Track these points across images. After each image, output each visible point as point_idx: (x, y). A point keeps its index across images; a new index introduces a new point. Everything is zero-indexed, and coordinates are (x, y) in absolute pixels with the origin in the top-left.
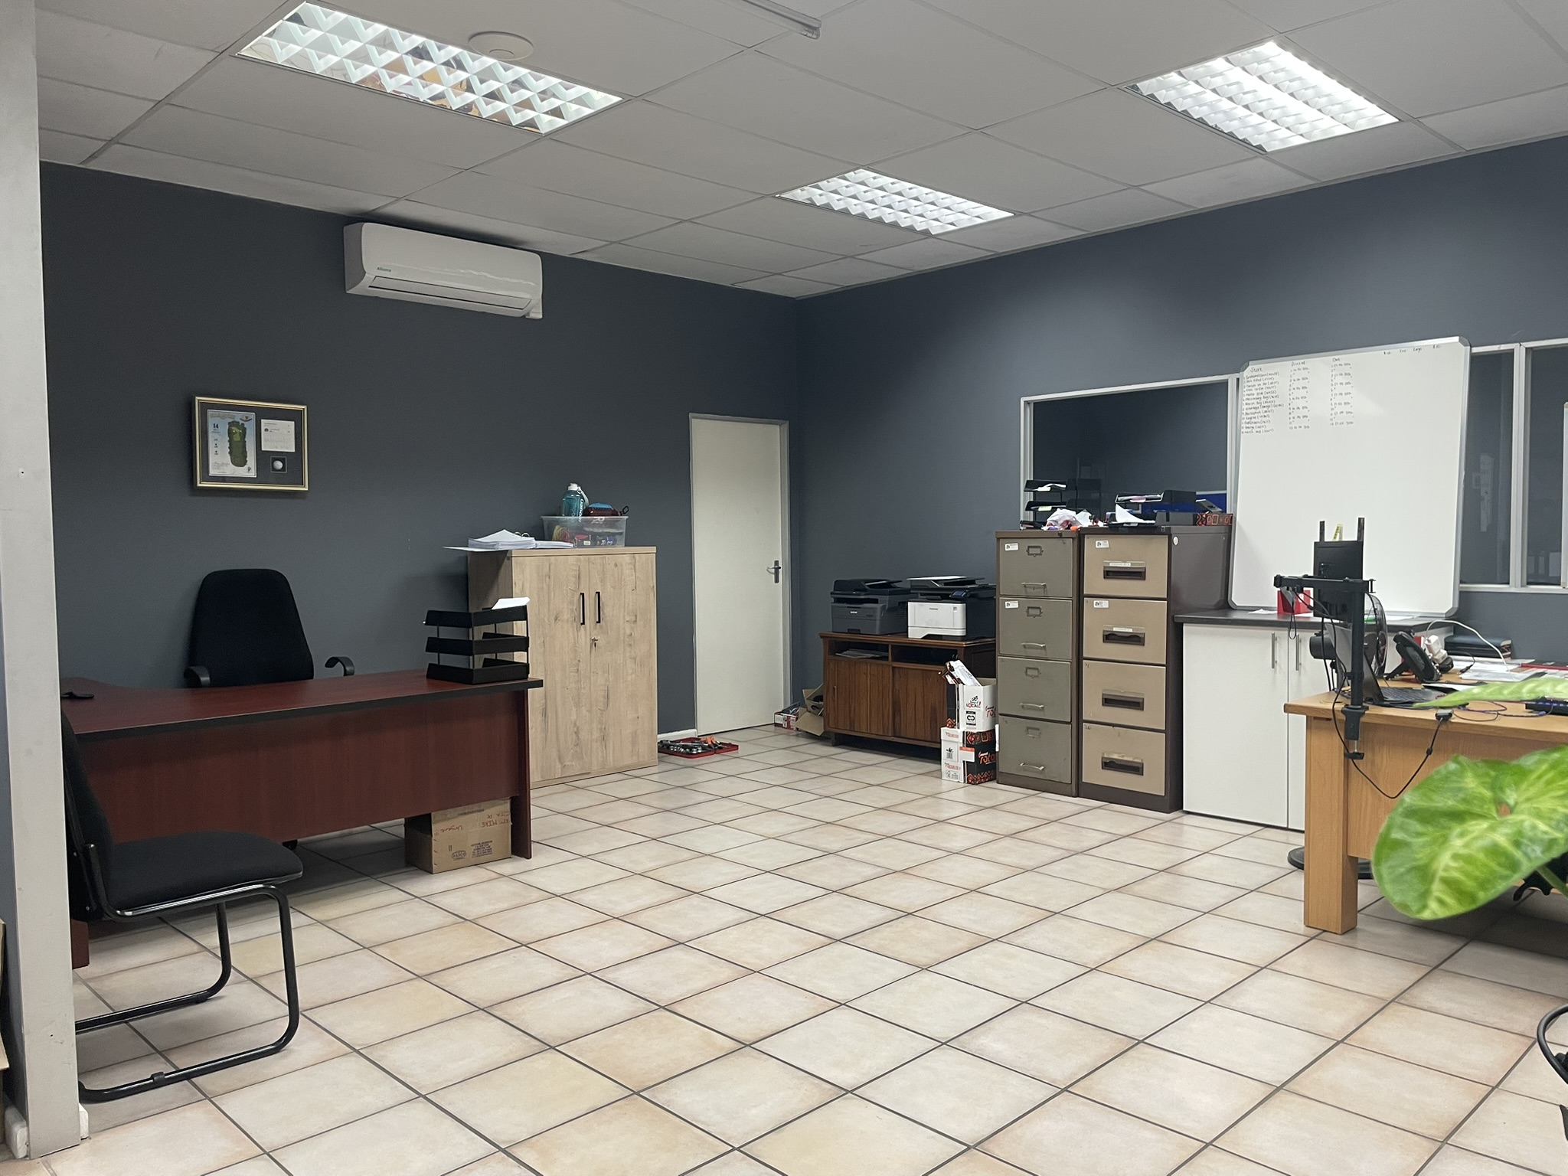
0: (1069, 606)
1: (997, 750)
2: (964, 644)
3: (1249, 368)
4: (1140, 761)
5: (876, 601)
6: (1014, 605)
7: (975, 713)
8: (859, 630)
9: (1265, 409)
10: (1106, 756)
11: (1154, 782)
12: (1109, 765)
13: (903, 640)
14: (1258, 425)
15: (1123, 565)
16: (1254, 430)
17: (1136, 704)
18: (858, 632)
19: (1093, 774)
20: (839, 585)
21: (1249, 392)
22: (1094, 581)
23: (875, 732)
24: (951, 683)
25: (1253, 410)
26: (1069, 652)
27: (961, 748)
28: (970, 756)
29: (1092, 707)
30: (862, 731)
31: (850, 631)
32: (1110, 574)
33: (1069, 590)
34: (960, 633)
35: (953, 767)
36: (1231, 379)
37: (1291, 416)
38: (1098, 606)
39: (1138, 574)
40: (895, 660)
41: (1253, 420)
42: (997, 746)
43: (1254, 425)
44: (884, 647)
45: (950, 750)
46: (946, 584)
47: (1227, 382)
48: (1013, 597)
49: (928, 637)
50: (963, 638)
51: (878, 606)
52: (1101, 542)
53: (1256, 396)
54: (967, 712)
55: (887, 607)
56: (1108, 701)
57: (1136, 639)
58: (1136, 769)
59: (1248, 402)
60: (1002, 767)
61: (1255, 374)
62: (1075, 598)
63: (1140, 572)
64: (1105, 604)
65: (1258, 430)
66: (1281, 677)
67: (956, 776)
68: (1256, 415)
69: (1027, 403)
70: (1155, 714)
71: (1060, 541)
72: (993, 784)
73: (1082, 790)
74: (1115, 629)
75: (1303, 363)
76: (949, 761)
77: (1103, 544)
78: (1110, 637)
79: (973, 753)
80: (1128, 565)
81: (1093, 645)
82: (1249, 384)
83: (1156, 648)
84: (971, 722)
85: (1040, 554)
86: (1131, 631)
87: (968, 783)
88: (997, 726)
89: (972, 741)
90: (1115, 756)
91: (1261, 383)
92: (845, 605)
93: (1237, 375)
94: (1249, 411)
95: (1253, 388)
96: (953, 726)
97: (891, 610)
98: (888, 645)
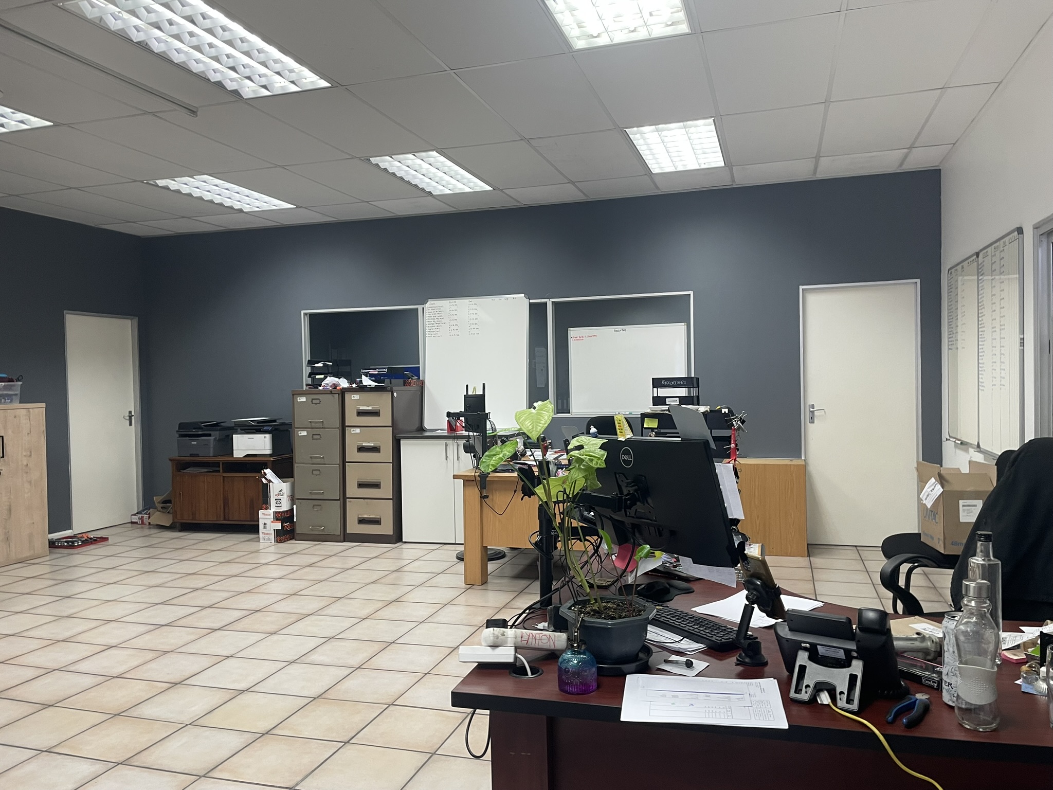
0: (337, 433)
1: (295, 520)
2: (272, 459)
3: (429, 302)
4: (378, 517)
5: (210, 435)
6: (304, 433)
8: (198, 454)
9: (437, 325)
10: (360, 516)
11: (387, 528)
12: (362, 521)
13: (230, 459)
14: (434, 333)
15: (367, 408)
16: (432, 336)
17: (377, 486)
19: (353, 527)
20: (182, 426)
21: (429, 316)
22: (351, 417)
23: (212, 519)
24: (265, 483)
25: (431, 325)
26: (338, 459)
27: (272, 522)
28: (278, 526)
29: (352, 490)
30: (202, 519)
31: (191, 455)
32: (360, 413)
33: (337, 424)
34: (269, 452)
35: (267, 534)
36: (420, 307)
37: (450, 329)
38: (354, 432)
39: (376, 413)
40: (225, 471)
41: (432, 330)
42: (295, 518)
43: (432, 333)
44: (217, 464)
45: (265, 524)
46: (258, 423)
47: (418, 310)
48: (303, 429)
49: (248, 456)
50: (270, 455)
51: (212, 438)
52: (354, 396)
53: (432, 318)
54: (276, 500)
55: (217, 439)
56: (361, 485)
57: (375, 449)
58: (377, 522)
59: (429, 320)
60: (299, 530)
61: (431, 306)
62: (341, 428)
64: (358, 430)
65: (434, 335)
66: (450, 464)
67: (269, 539)
68: (433, 328)
69: (305, 314)
70: (387, 490)
71: (330, 396)
72: (293, 541)
73: (346, 537)
74: (364, 445)
75: (455, 302)
76: (265, 531)
77: (356, 397)
78: (361, 449)
79: (280, 524)
80: (370, 408)
81: (352, 454)
82: (429, 311)
83: (387, 453)
84: (278, 505)
85: (319, 403)
86: (373, 445)
87: (277, 542)
88: (295, 506)
89: (278, 517)
90: (366, 516)
91: (435, 311)
92: (188, 438)
93: (422, 306)
94: (429, 325)
95: (431, 313)
96: (266, 509)
97: (220, 440)
98: (219, 463)
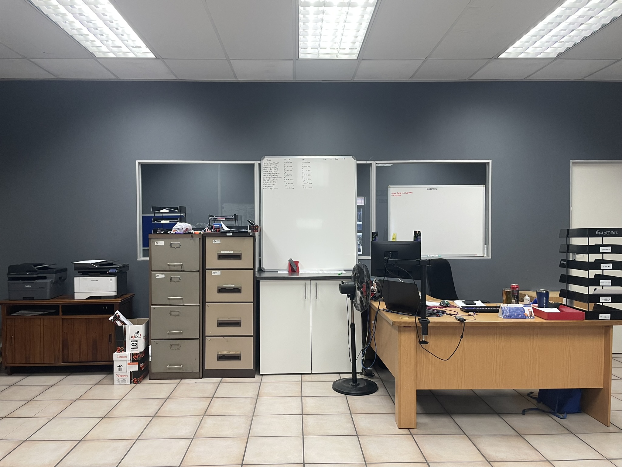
0: (197, 275)
1: (150, 360)
2: (119, 300)
3: (265, 159)
4: (239, 353)
5: (45, 278)
6: (162, 276)
7: (137, 341)
8: (33, 298)
9: (274, 179)
10: (219, 353)
11: (247, 363)
12: (221, 358)
13: (71, 301)
14: (271, 186)
15: (229, 252)
16: (269, 188)
17: (237, 324)
18: (32, 299)
19: (212, 364)
20: (12, 269)
21: (265, 170)
22: (212, 261)
23: (48, 362)
24: (119, 325)
25: (268, 179)
26: (197, 299)
27: (129, 364)
28: (135, 367)
29: (211, 328)
30: (37, 362)
31: (25, 299)
32: (221, 257)
33: (197, 265)
34: (114, 294)
35: (123, 376)
36: (256, 163)
37: (286, 183)
38: (214, 274)
39: (238, 257)
40: (64, 314)
41: (268, 183)
42: (150, 358)
43: (268, 186)
44: (56, 307)
45: (120, 366)
46: (100, 265)
47: (254, 164)
48: (160, 271)
50: (115, 297)
51: (48, 281)
52: (215, 240)
53: (269, 172)
54: (132, 341)
55: (54, 281)
56: (221, 324)
57: (237, 290)
58: (237, 357)
59: (265, 174)
60: (154, 369)
61: (267, 162)
62: (201, 270)
63: (239, 256)
64: (219, 273)
65: (271, 188)
66: (308, 302)
67: (125, 381)
68: (269, 181)
69: (139, 163)
70: (248, 328)
71: (192, 240)
72: (147, 381)
73: (205, 374)
74: (224, 286)
75: (290, 160)
76: (120, 373)
77: (217, 241)
78: (222, 290)
79: (137, 365)
80: (232, 252)
81: (212, 294)
82: (265, 166)
83: (248, 294)
84: (134, 347)
85: (179, 247)
86: (234, 286)
87: (134, 383)
88: (150, 347)
89: (134, 358)
90: (225, 353)
91: (271, 166)
92: (21, 282)
93: (259, 162)
94: (266, 179)
95: (267, 169)
96: (121, 351)
97: (56, 282)
98: (59, 306)
